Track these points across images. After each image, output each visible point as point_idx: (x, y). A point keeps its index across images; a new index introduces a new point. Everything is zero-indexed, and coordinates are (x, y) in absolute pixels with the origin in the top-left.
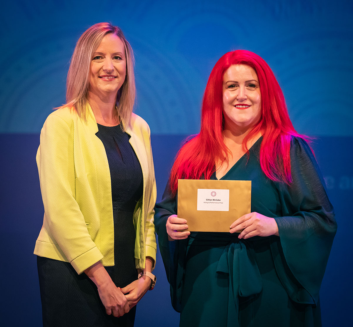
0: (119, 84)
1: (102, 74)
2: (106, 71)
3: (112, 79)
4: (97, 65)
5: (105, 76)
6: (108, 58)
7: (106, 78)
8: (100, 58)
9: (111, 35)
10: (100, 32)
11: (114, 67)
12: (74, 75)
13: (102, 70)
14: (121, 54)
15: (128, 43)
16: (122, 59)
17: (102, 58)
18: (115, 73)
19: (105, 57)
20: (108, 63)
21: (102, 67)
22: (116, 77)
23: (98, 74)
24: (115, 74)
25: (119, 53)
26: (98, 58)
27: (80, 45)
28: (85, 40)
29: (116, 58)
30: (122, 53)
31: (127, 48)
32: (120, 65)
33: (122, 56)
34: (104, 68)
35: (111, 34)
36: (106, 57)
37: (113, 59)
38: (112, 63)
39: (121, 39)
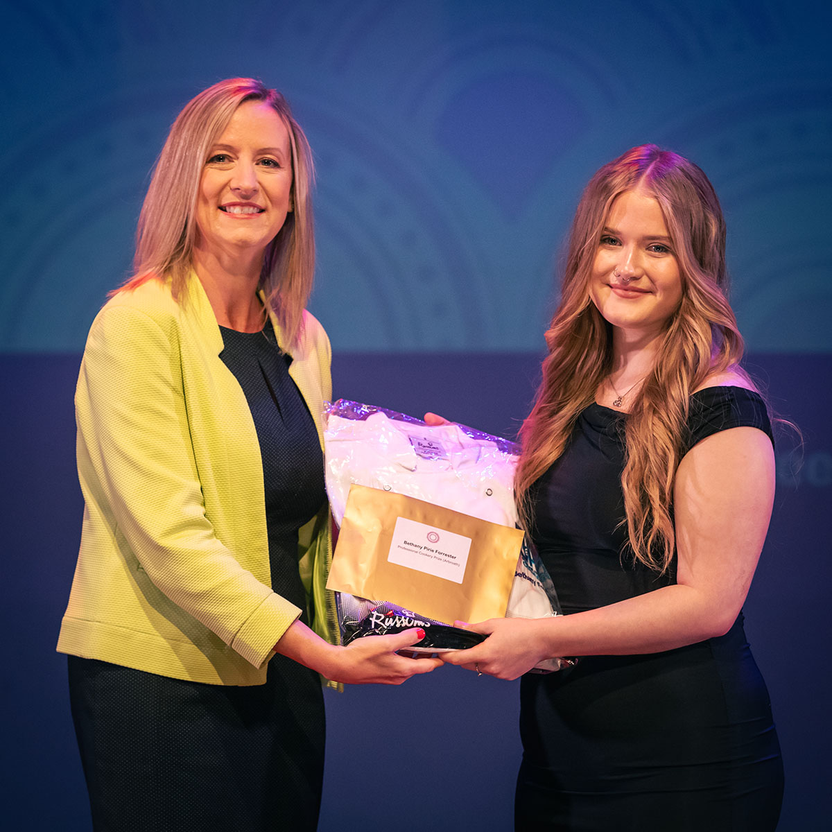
0: (270, 231)
1: (228, 198)
2: (238, 191)
3: (252, 214)
4: (216, 176)
5: (234, 205)
6: (245, 160)
7: (237, 210)
8: (226, 160)
9: (257, 104)
10: (229, 95)
11: (260, 183)
12: (161, 202)
13: (228, 188)
14: (277, 153)
15: (299, 130)
16: (281, 166)
17: (231, 160)
18: (260, 199)
19: (238, 158)
20: (243, 173)
21: (230, 181)
22: (262, 211)
23: (218, 200)
24: (261, 201)
25: (273, 149)
26: (220, 158)
27: (179, 128)
28: (192, 116)
29: (266, 163)
30: (280, 151)
31: (295, 139)
32: (275, 180)
33: (282, 159)
34: (234, 185)
35: (257, 101)
36: (241, 155)
37: (257, 164)
38: (254, 174)
39: (281, 117)
